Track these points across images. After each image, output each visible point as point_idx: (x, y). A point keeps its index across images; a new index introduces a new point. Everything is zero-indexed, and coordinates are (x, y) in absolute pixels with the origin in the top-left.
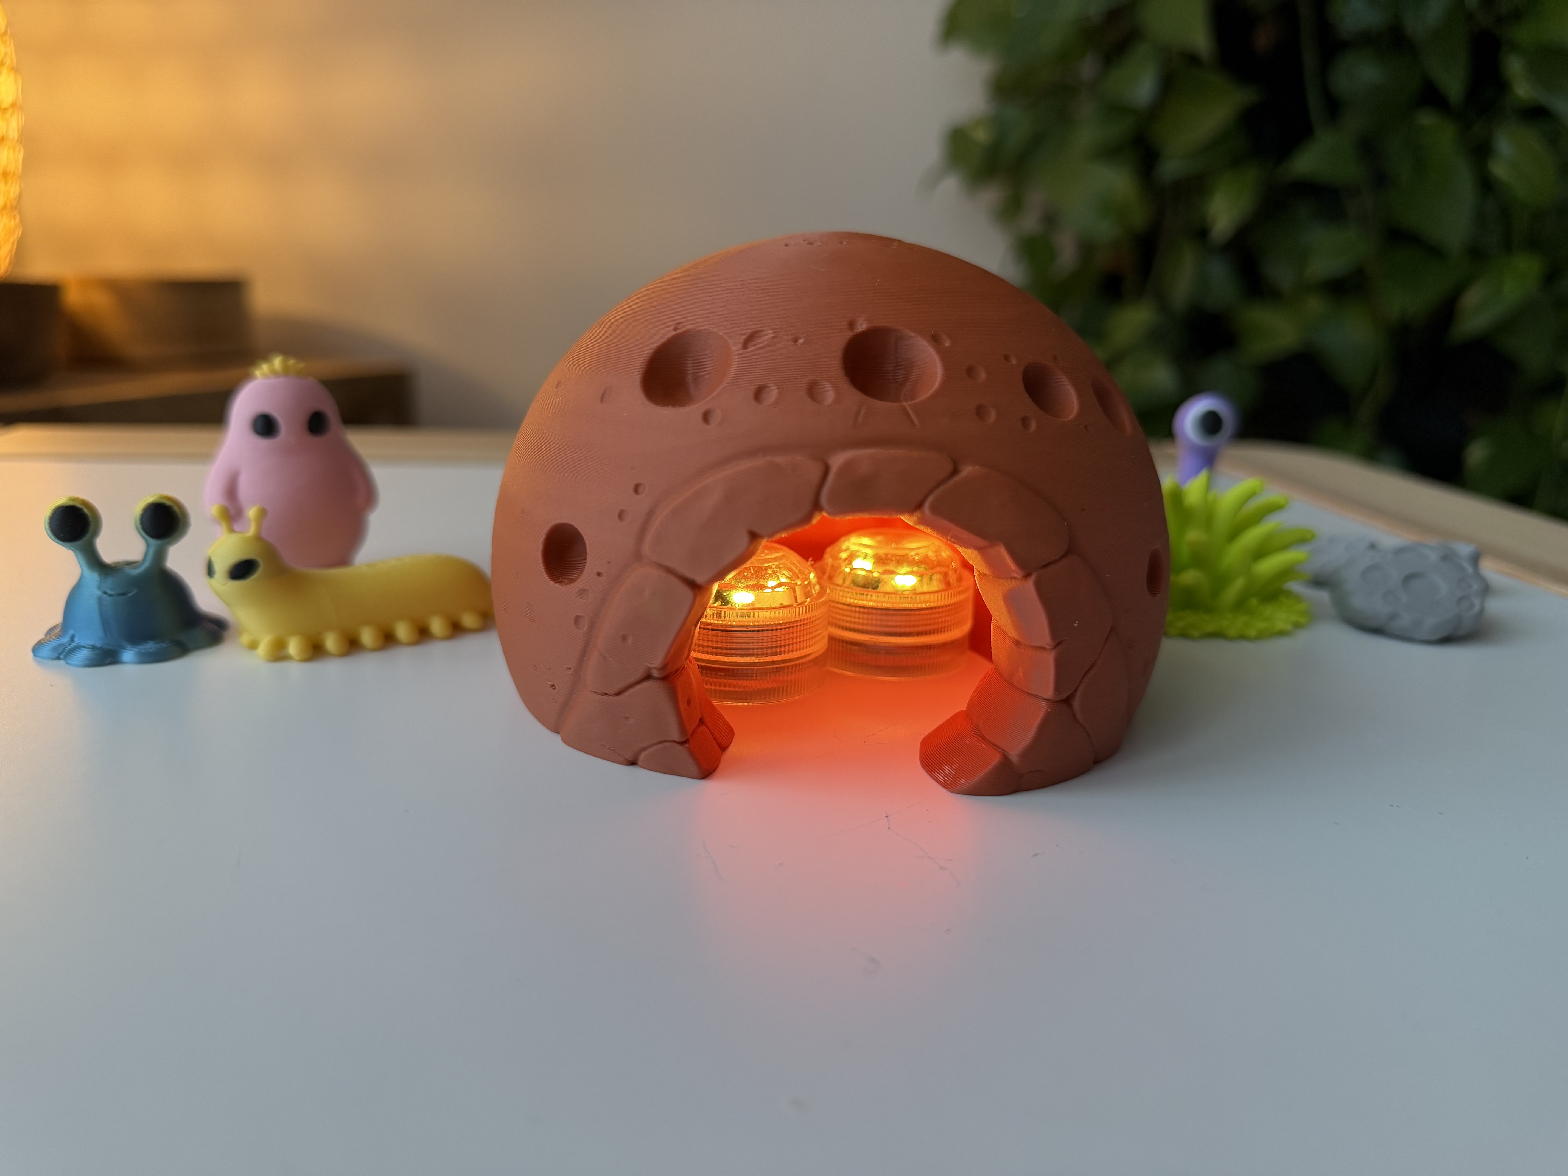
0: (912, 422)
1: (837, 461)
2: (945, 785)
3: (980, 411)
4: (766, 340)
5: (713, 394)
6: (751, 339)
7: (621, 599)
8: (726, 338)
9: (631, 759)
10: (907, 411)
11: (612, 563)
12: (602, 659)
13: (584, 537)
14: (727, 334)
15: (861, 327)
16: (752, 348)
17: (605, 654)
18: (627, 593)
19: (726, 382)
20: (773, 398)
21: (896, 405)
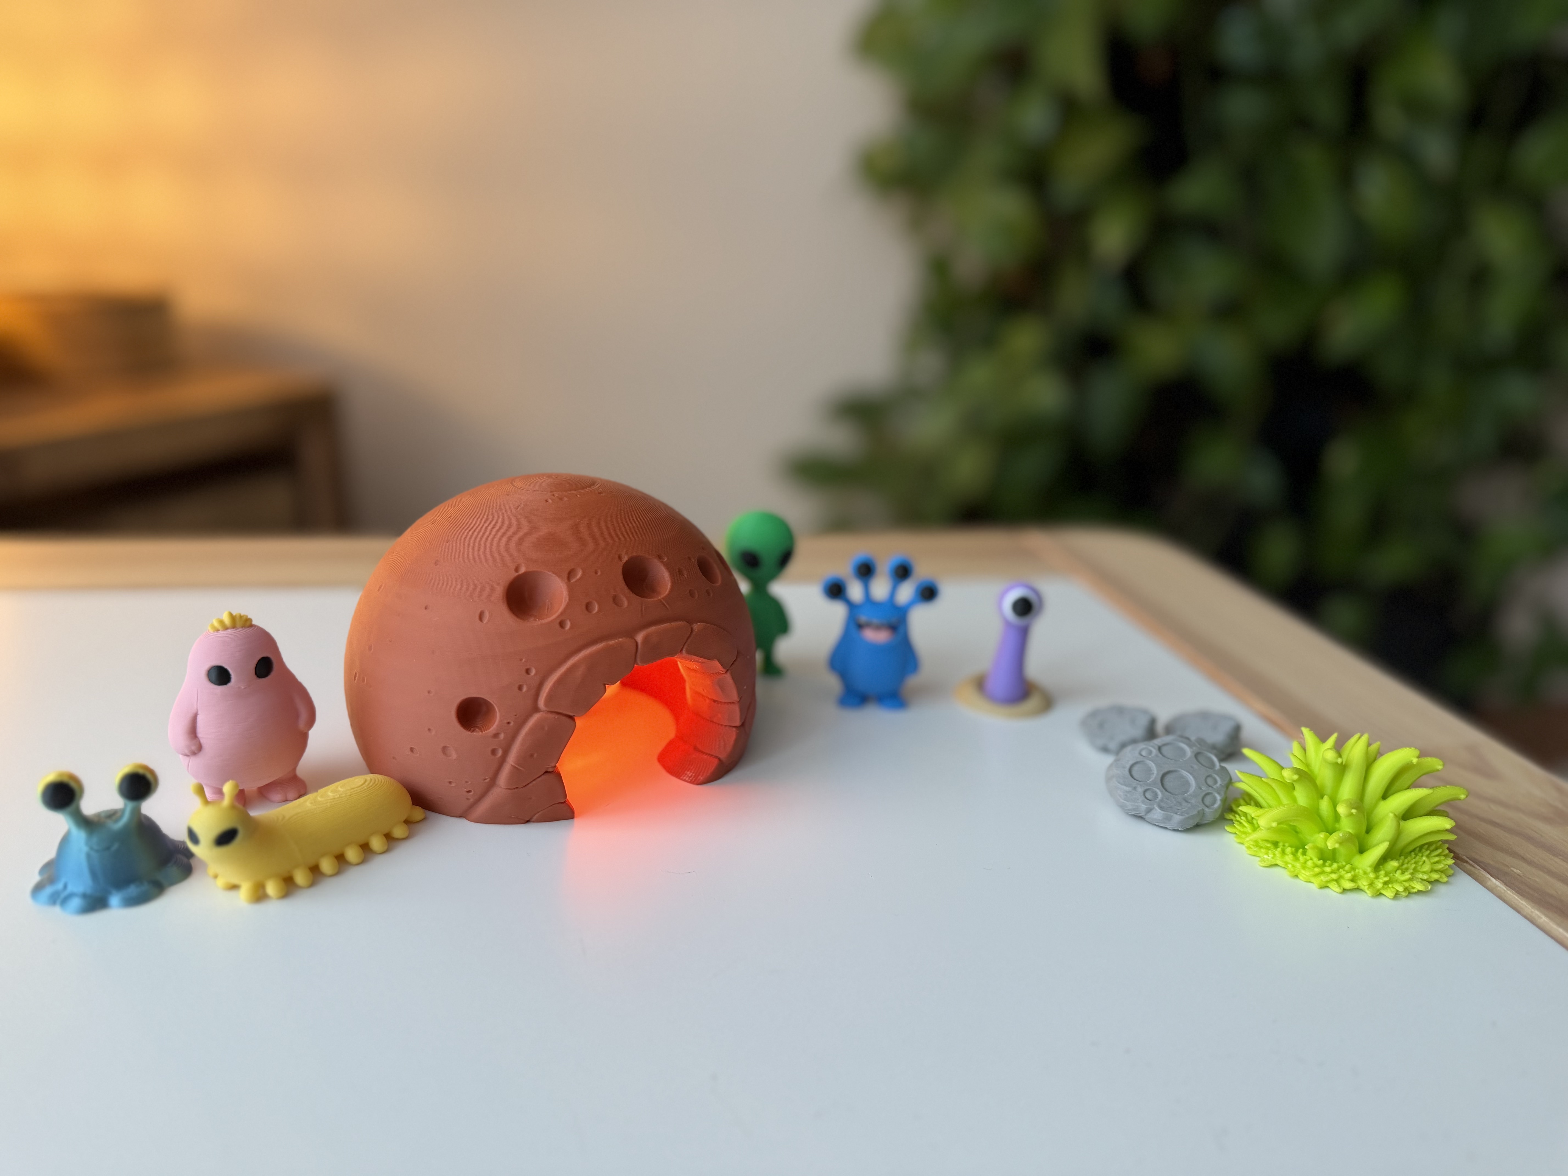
0: (666, 607)
1: (640, 638)
2: (691, 782)
3: (691, 594)
4: (579, 574)
5: (560, 610)
6: (570, 574)
7: (528, 734)
8: (554, 575)
9: (528, 820)
10: (661, 601)
11: (518, 716)
12: (515, 769)
13: (492, 703)
14: (554, 573)
15: (625, 558)
16: (573, 580)
17: (517, 766)
18: (532, 730)
19: (566, 602)
20: (596, 608)
21: (655, 599)
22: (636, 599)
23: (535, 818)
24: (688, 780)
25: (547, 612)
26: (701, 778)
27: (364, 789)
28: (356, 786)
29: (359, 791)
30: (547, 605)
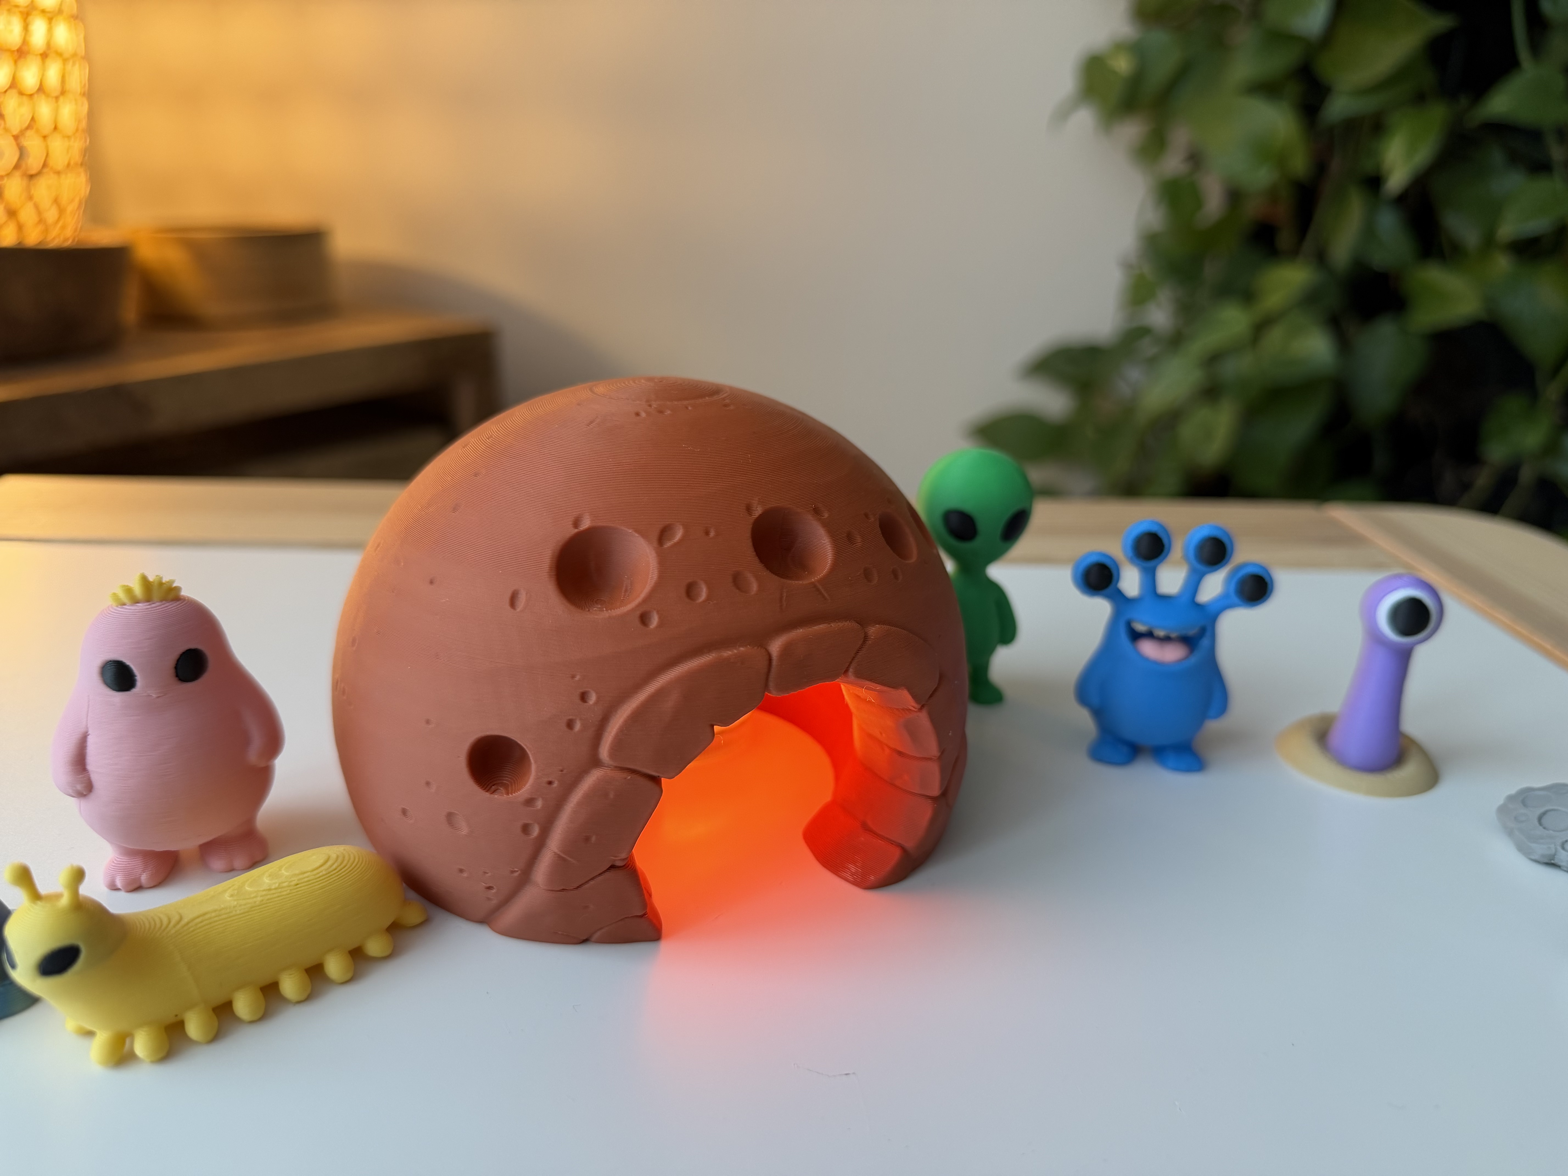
0: (824, 597)
1: (775, 647)
2: (856, 883)
3: (867, 575)
4: (679, 534)
5: (643, 595)
6: (664, 534)
7: (580, 804)
8: (637, 535)
9: (585, 938)
10: (815, 586)
11: (565, 771)
12: (560, 861)
13: (525, 747)
14: (637, 531)
15: (758, 511)
16: (668, 544)
17: (563, 856)
18: (588, 798)
19: (653, 581)
20: (704, 594)
21: (805, 582)
22: (774, 581)
23: (597, 935)
24: (850, 878)
25: (624, 596)
26: (872, 878)
27: (321, 874)
28: (310, 869)
29: (313, 877)
30: (625, 585)
